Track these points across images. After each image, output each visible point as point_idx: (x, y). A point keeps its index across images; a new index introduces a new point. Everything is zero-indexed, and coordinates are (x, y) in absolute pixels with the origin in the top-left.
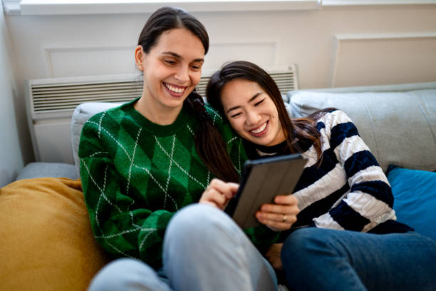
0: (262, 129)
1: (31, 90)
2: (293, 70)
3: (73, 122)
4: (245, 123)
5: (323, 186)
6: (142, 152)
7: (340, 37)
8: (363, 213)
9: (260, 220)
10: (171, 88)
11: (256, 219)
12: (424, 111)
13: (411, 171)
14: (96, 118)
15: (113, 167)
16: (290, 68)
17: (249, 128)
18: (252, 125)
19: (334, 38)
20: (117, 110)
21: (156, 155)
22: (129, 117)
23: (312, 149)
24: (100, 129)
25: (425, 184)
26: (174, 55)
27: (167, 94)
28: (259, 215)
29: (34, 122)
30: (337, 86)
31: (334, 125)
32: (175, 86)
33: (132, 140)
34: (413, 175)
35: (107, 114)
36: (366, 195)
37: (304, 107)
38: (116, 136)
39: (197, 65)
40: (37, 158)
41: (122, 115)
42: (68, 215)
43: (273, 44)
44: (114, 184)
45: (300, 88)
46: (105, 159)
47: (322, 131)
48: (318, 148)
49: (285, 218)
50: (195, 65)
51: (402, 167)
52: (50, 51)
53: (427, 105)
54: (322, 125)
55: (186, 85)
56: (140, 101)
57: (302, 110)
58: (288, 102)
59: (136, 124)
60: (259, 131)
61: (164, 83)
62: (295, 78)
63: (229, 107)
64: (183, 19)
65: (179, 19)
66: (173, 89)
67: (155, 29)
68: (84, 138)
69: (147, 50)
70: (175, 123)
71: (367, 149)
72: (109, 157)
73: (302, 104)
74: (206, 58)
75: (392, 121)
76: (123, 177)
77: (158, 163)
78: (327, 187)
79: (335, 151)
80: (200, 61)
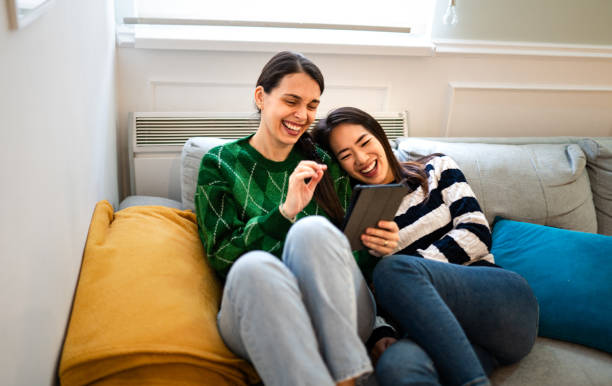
0: (371, 167)
1: (135, 123)
2: (404, 117)
3: (184, 154)
4: (355, 164)
5: (427, 222)
6: (256, 185)
7: (455, 84)
8: (466, 250)
9: (365, 243)
10: (289, 126)
11: (361, 241)
12: (534, 164)
13: (517, 223)
14: (215, 151)
15: (231, 196)
16: (401, 115)
17: (360, 168)
18: (361, 165)
19: (449, 86)
20: (234, 144)
21: (269, 189)
22: (245, 152)
23: (420, 189)
24: (220, 160)
25: (529, 235)
26: (295, 96)
27: (285, 132)
28: (364, 237)
29: (135, 154)
30: (451, 135)
31: (445, 168)
32: (294, 124)
33: (246, 172)
34: (517, 227)
35: (224, 148)
36: (472, 234)
37: (412, 154)
38: (234, 168)
39: (314, 104)
40: (132, 192)
41: (238, 149)
42: (182, 239)
43: (385, 89)
44: (231, 211)
45: (409, 136)
46: (224, 188)
47: (431, 172)
48: (425, 188)
49: (386, 242)
50: (312, 105)
51: (509, 219)
52: (155, 84)
53: (539, 160)
54: (431, 167)
55: (303, 123)
56: (254, 137)
57: (410, 157)
58: (397, 148)
59: (251, 158)
60: (369, 170)
61: (283, 122)
62: (405, 125)
63: (338, 151)
64: (303, 65)
65: (299, 64)
66: (292, 127)
67: (277, 72)
68: (204, 168)
69: (268, 90)
70: (286, 161)
71: (474, 196)
72: (228, 185)
73: (410, 150)
74: (322, 99)
75: (501, 172)
76: (240, 205)
77: (270, 196)
78: (431, 224)
79: (443, 192)
80: (316, 101)
